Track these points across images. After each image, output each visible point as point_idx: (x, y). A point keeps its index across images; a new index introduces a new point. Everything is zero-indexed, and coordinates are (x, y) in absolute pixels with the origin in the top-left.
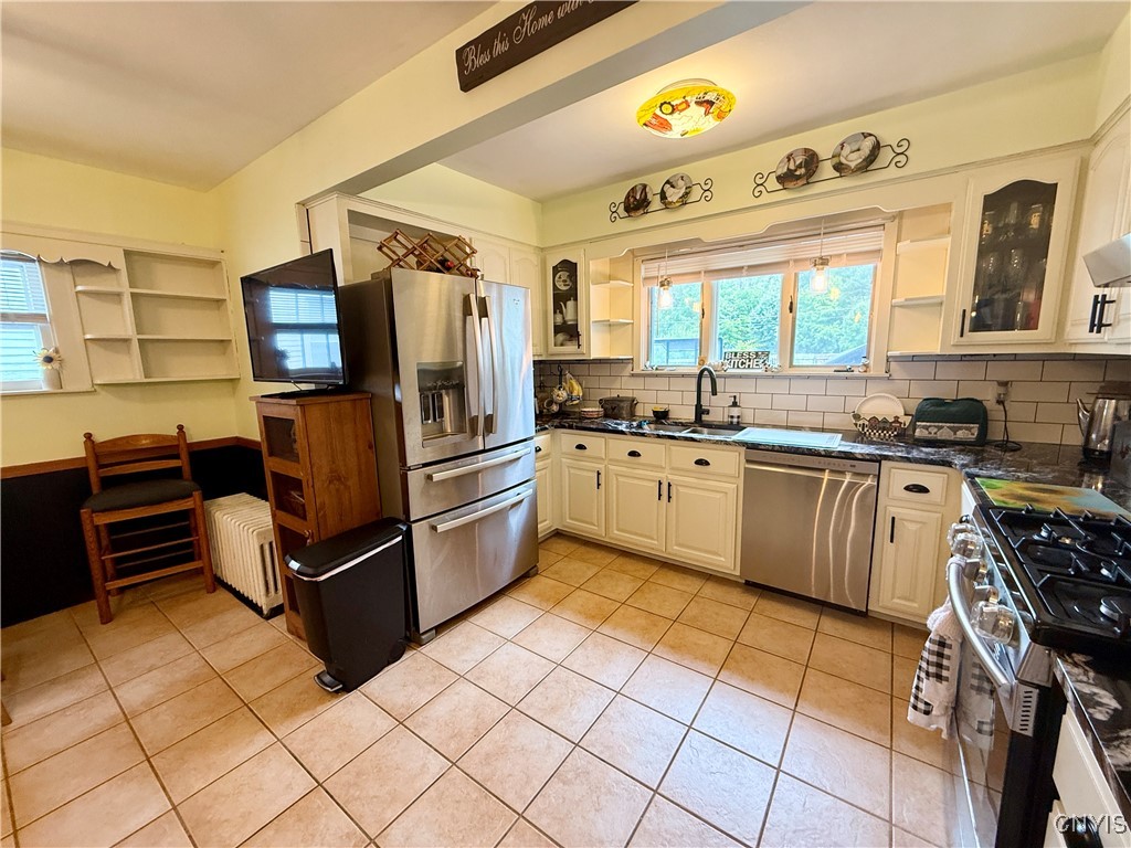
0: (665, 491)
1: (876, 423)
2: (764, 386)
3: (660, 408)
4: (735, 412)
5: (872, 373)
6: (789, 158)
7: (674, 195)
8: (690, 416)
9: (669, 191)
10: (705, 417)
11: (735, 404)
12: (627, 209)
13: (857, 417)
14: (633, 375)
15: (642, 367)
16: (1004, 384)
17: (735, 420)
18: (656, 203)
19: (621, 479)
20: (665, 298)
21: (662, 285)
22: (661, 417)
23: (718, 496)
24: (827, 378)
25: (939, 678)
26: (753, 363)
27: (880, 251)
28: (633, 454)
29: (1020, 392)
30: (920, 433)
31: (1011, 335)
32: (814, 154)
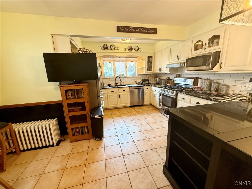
0: (119, 96)
1: (139, 83)
2: (125, 79)
3: (109, 84)
4: (121, 83)
5: (137, 76)
7: (113, 48)
8: (114, 85)
9: (112, 47)
10: (117, 85)
11: (121, 82)
12: (104, 48)
13: (137, 82)
16: (148, 77)
18: (109, 48)
19: (110, 96)
21: (109, 62)
22: (109, 85)
23: (126, 95)
24: (132, 77)
25: (161, 102)
26: (122, 76)
27: (136, 61)
28: (112, 91)
29: (149, 78)
30: (144, 83)
31: (150, 72)
32: (132, 47)
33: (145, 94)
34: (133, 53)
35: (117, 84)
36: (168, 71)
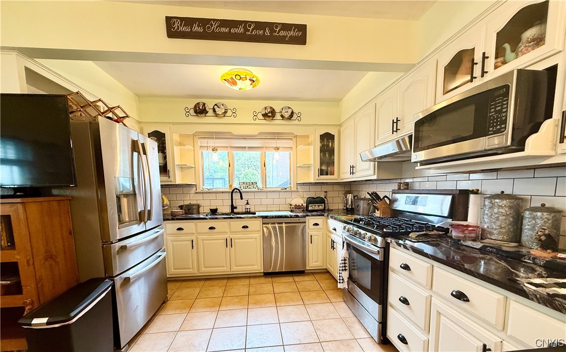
0: (229, 243)
1: (297, 207)
2: (258, 196)
3: (213, 208)
4: (248, 206)
5: (293, 189)
6: (265, 108)
7: (220, 112)
8: (228, 210)
9: (217, 109)
10: (235, 210)
11: (248, 204)
12: (196, 112)
13: (291, 205)
14: (196, 193)
15: (201, 189)
16: (326, 192)
17: (249, 210)
18: (211, 113)
19: (205, 242)
20: (215, 156)
21: (213, 150)
22: (214, 211)
23: (253, 240)
24: (279, 192)
25: (345, 270)
26: (251, 187)
27: (292, 147)
28: (211, 228)
29: (330, 194)
30: (310, 208)
31: (329, 177)
32: (274, 110)
33: (308, 239)
34: (277, 125)
35: (236, 208)
36: (371, 172)
